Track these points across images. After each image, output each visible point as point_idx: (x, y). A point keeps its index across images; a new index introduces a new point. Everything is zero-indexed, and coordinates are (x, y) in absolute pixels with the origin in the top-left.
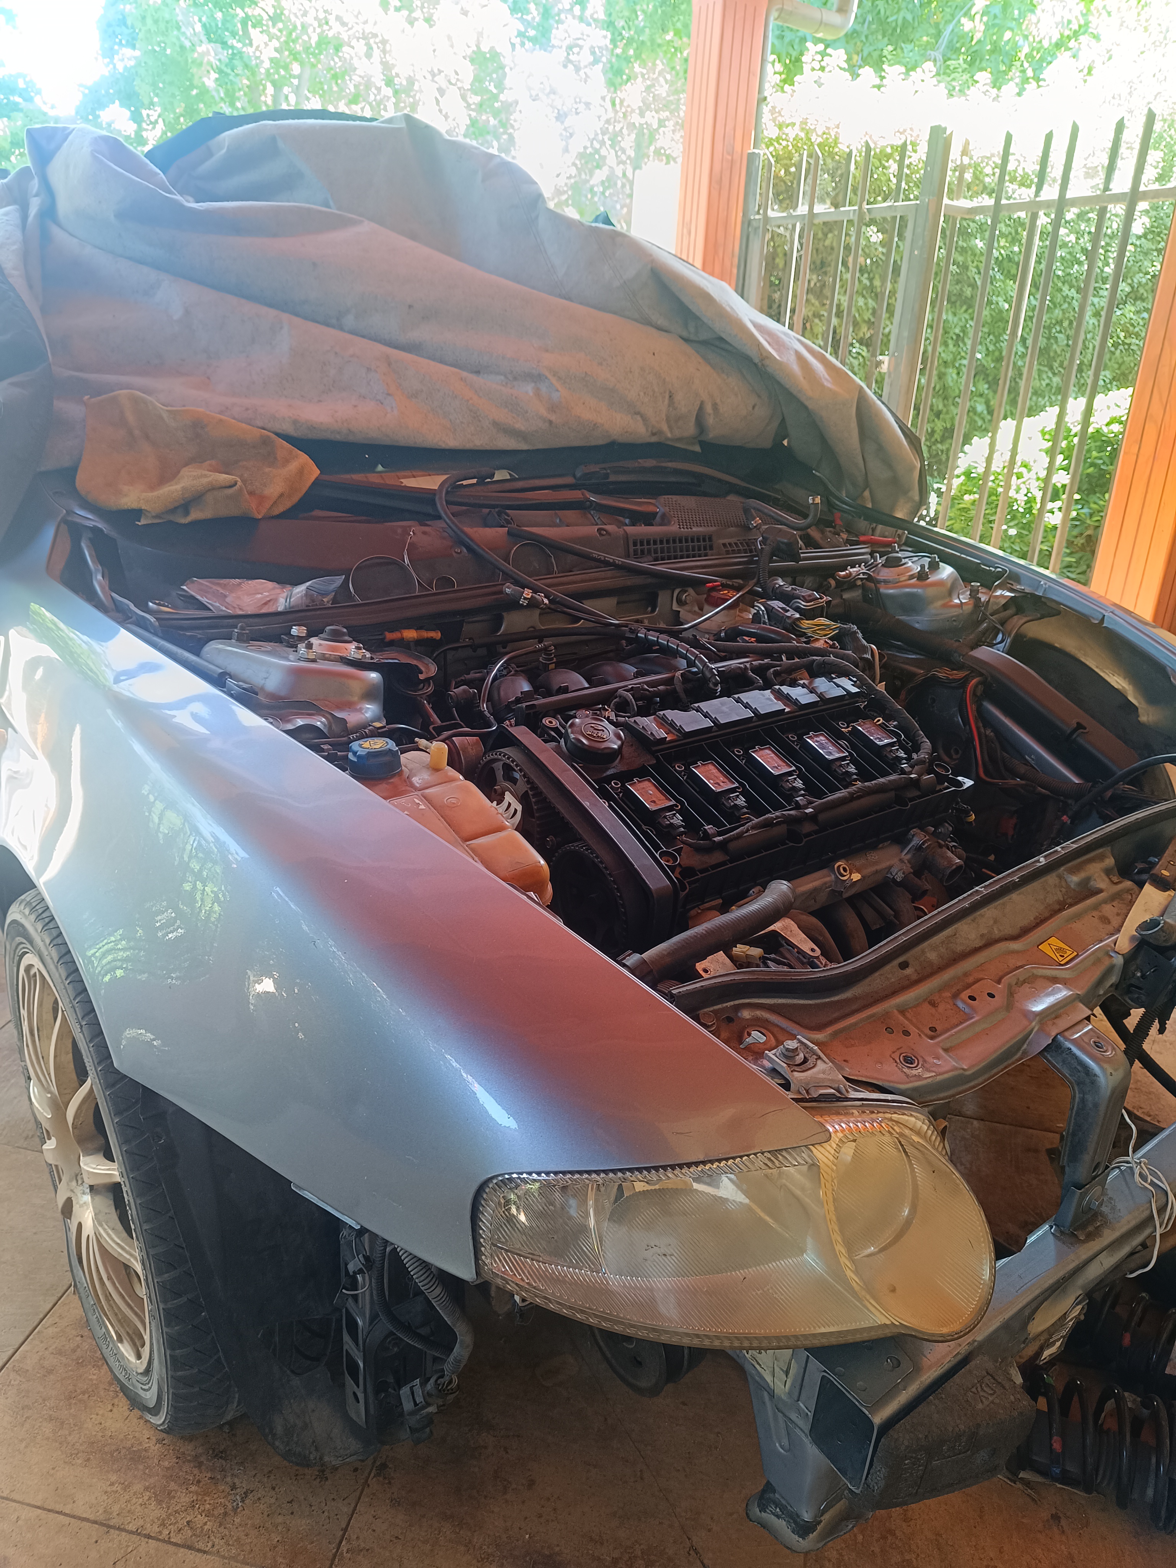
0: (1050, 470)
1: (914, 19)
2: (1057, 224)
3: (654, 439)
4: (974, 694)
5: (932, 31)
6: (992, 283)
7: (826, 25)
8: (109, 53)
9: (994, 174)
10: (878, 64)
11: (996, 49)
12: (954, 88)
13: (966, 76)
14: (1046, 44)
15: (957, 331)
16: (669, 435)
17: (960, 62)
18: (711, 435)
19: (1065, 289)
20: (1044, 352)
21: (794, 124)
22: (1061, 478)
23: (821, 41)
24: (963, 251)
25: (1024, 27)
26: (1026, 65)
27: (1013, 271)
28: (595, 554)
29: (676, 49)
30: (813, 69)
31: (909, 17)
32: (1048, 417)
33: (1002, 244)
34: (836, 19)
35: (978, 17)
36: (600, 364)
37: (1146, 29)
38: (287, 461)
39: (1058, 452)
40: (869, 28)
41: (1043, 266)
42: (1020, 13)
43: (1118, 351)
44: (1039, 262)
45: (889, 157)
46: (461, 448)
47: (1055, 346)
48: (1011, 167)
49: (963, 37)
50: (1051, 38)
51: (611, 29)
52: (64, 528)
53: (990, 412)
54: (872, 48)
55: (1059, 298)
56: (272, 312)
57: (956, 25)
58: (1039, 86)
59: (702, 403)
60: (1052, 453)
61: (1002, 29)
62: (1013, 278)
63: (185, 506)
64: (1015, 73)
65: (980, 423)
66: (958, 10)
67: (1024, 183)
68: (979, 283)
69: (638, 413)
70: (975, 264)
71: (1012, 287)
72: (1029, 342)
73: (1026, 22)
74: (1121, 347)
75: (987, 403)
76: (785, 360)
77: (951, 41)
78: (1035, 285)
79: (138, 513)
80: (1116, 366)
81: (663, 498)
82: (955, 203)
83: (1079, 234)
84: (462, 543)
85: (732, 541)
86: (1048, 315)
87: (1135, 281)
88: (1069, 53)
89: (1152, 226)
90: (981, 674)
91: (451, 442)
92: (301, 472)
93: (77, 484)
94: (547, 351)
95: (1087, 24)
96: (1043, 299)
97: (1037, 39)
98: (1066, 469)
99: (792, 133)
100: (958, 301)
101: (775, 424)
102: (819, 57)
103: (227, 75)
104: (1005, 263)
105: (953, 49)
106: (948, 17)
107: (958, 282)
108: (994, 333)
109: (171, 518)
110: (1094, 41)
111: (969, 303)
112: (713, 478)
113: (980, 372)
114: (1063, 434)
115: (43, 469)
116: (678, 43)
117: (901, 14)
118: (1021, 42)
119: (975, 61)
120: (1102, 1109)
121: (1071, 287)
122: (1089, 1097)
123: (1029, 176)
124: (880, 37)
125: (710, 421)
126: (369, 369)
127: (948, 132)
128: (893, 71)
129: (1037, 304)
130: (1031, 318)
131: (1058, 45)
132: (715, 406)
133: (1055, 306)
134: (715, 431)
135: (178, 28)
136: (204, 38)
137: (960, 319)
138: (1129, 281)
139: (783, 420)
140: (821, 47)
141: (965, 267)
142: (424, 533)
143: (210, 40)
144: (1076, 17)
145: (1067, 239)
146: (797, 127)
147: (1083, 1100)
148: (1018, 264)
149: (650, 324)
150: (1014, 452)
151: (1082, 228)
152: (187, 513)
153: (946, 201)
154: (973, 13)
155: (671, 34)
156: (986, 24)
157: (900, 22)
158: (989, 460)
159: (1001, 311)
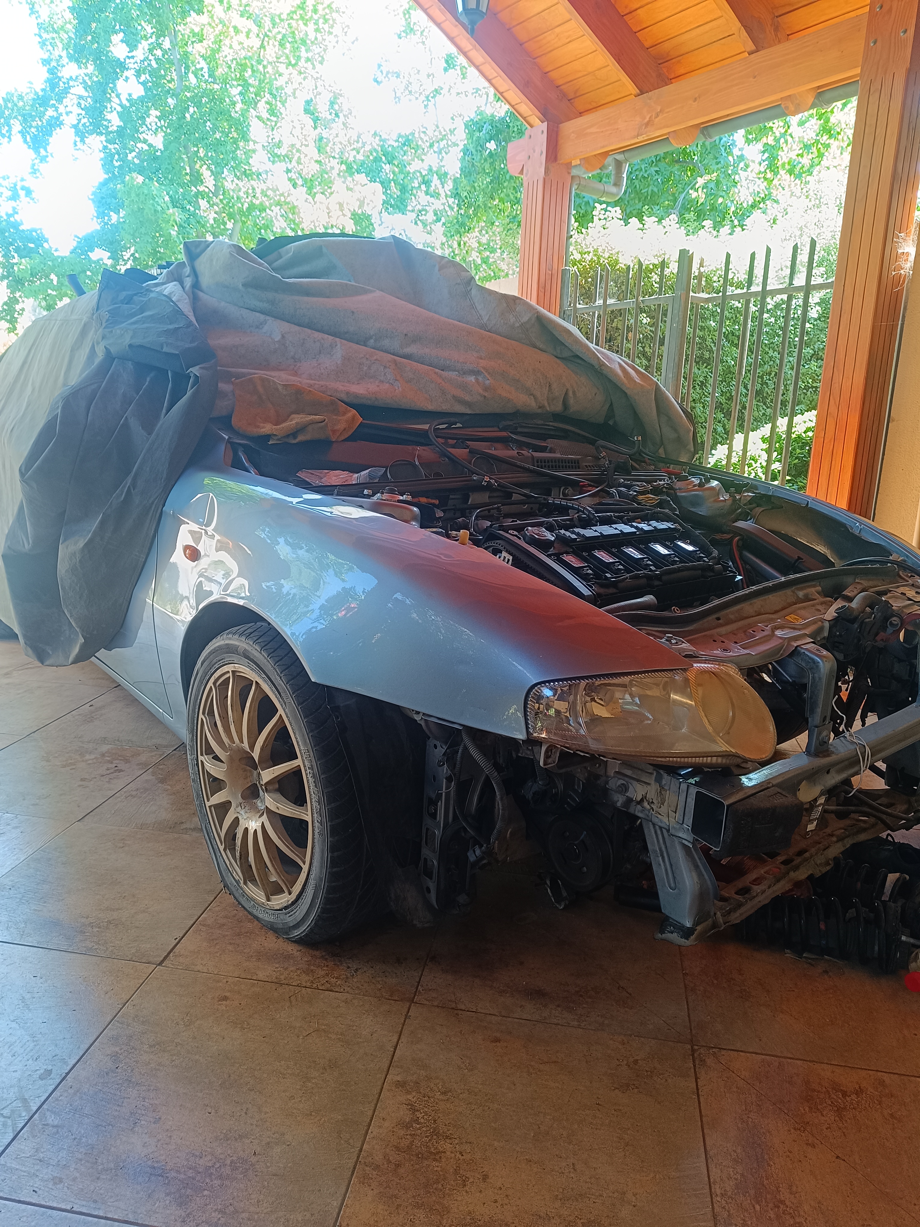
0: (769, 461)
1: (658, 191)
2: (761, 312)
3: (540, 411)
4: (738, 546)
5: (671, 198)
6: (722, 349)
7: (607, 193)
8: (101, 215)
9: (719, 281)
10: (640, 217)
11: (713, 208)
12: (689, 231)
13: (696, 224)
14: (745, 205)
15: (701, 379)
16: (548, 409)
17: (691, 216)
18: (571, 411)
19: (771, 352)
20: (758, 393)
21: (589, 252)
22: (776, 466)
23: (604, 202)
24: (702, 329)
25: (730, 195)
26: (733, 218)
27: (736, 342)
28: (519, 463)
29: (500, 210)
30: (600, 219)
31: (656, 190)
32: (766, 430)
33: (727, 324)
34: (614, 190)
35: (700, 190)
36: (511, 366)
37: (807, 197)
38: (344, 414)
39: (773, 450)
40: (629, 196)
41: (755, 338)
42: (727, 188)
43: (809, 392)
44: (752, 335)
45: (651, 271)
46: (434, 410)
47: (766, 389)
48: (730, 276)
49: (691, 201)
50: (748, 202)
51: (457, 197)
52: (229, 445)
53: (727, 433)
54: (632, 209)
55: (767, 358)
56: (331, 338)
57: (686, 195)
58: (743, 230)
59: (567, 390)
60: (769, 452)
61: (716, 196)
62: (736, 346)
63: (294, 435)
64: (727, 222)
65: (720, 439)
66: (686, 186)
67: (739, 285)
68: (714, 349)
69: (532, 394)
70: (711, 337)
71: (736, 352)
72: (749, 387)
73: (731, 193)
74: (810, 390)
75: (724, 427)
76: (613, 367)
77: (683, 204)
78: (751, 350)
79: (268, 437)
80: (809, 402)
81: (549, 440)
82: (697, 295)
83: (777, 318)
84: (446, 456)
85: (591, 464)
86: (760, 369)
87: (816, 347)
88: (759, 211)
89: (823, 313)
90: (740, 535)
91: (430, 407)
92: (353, 417)
93: (233, 423)
94: (482, 359)
95: (770, 194)
96: (756, 357)
97: (739, 203)
98: (779, 461)
99: (588, 258)
100: (701, 360)
101: (607, 406)
102: (603, 212)
103: (184, 228)
104: (730, 335)
105: (685, 209)
106: (681, 190)
107: (700, 349)
108: (725, 381)
109: (286, 440)
110: (775, 204)
111: (707, 362)
112: (574, 432)
113: (719, 406)
114: (775, 439)
115: (211, 416)
116: (501, 206)
117: (650, 188)
118: (729, 204)
119: (700, 215)
120: (824, 681)
121: (774, 351)
122: (816, 675)
123: (742, 283)
124: (637, 202)
125: (571, 401)
126: (385, 367)
127: (691, 253)
128: (650, 221)
129: (753, 361)
130: (750, 371)
131: (753, 206)
132: (574, 392)
133: (765, 364)
134: (574, 406)
135: (154, 199)
136: (170, 205)
137: (703, 372)
138: (812, 347)
139: (611, 404)
140: (604, 206)
141: (703, 338)
142: (424, 450)
143: (174, 206)
144: (763, 190)
145: (769, 321)
146: (591, 254)
147: (813, 678)
148: (738, 337)
149: (535, 347)
150: (745, 450)
151: (779, 314)
152: (295, 438)
153: (691, 294)
154: (697, 187)
155: (497, 200)
156: (706, 194)
157: (650, 193)
158: (729, 457)
159: (729, 367)
